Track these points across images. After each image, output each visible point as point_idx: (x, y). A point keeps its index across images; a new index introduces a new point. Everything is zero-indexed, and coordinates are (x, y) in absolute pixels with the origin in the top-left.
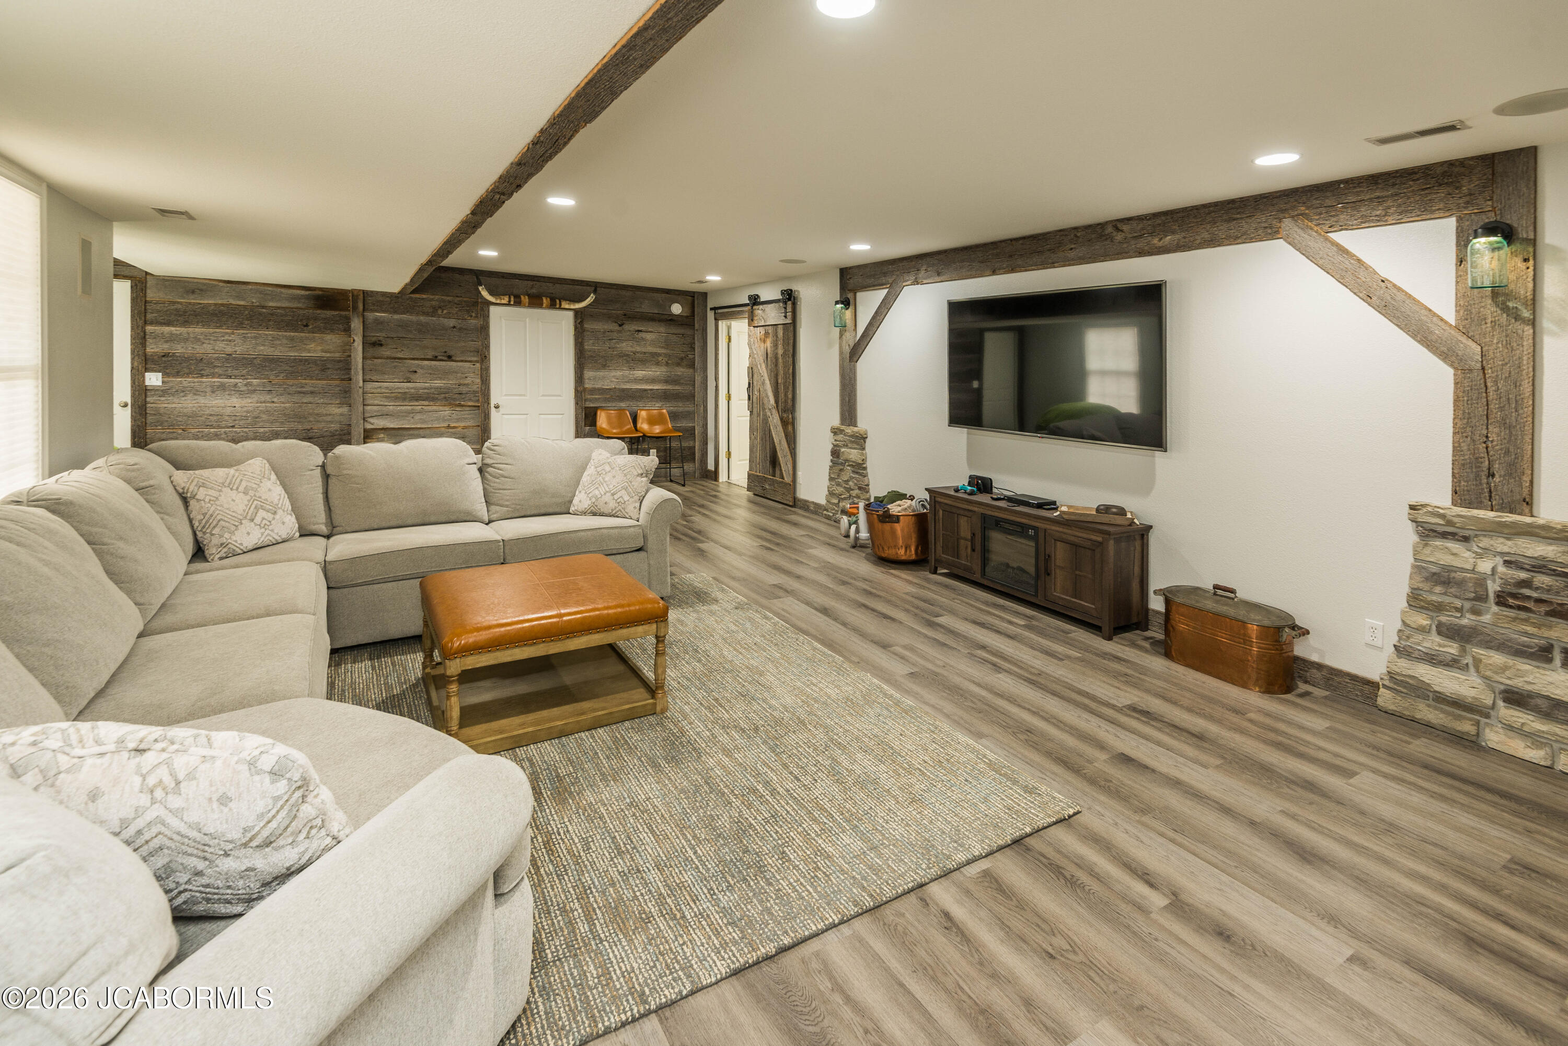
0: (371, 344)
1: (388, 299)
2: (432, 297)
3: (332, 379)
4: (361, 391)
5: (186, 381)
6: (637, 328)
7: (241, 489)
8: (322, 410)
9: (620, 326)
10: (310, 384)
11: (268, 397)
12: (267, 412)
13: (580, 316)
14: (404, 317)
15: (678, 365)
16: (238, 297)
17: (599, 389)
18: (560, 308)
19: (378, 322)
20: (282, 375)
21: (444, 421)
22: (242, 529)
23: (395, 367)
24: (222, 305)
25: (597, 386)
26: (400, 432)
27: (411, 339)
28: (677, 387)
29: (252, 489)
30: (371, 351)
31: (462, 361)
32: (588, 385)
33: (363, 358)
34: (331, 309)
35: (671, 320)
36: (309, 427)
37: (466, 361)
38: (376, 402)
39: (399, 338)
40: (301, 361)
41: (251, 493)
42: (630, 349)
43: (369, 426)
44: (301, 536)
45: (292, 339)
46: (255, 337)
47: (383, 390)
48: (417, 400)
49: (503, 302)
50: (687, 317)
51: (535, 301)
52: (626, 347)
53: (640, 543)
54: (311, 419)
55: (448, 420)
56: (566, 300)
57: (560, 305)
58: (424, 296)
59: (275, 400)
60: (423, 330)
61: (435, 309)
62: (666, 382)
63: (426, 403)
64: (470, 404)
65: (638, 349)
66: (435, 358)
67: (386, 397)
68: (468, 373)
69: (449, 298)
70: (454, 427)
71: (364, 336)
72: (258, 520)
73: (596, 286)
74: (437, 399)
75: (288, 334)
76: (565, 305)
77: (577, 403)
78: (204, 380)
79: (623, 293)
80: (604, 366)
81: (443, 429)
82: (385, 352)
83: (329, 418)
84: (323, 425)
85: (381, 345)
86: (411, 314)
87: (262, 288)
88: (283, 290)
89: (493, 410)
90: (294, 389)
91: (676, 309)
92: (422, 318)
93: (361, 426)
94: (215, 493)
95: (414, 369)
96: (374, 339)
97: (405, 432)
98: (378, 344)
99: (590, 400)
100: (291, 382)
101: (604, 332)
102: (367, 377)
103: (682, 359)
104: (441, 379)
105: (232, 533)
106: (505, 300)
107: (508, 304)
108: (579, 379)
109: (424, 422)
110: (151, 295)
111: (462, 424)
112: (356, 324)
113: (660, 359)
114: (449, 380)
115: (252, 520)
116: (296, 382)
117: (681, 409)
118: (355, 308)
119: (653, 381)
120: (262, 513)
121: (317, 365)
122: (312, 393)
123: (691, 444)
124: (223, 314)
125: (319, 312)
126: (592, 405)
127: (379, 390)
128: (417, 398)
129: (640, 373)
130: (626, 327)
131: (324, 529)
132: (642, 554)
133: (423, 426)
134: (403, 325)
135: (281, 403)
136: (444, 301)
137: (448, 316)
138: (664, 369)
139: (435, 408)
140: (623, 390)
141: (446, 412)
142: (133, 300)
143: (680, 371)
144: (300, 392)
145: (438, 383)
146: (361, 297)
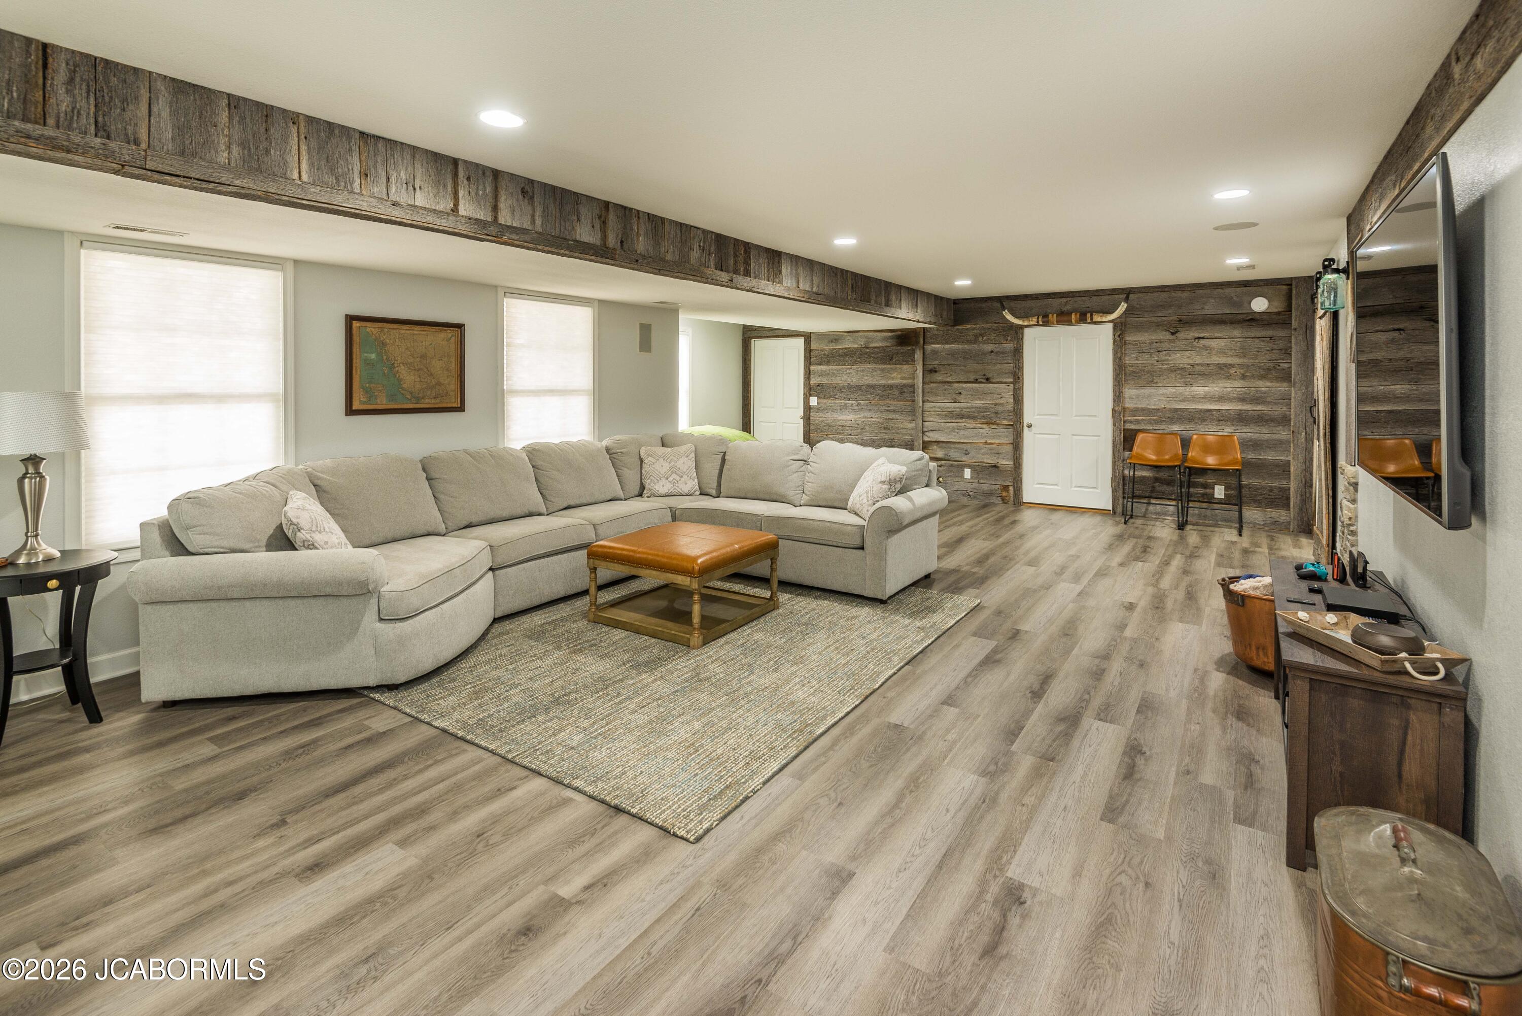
0: (929, 371)
1: (941, 332)
2: (974, 326)
3: (907, 400)
4: (921, 409)
5: (828, 402)
6: (1197, 335)
7: (668, 460)
8: (899, 425)
9: (1173, 334)
10: (895, 404)
11: (868, 414)
12: (869, 425)
13: (1120, 328)
14: (954, 346)
15: (1262, 377)
16: (854, 343)
17: (1143, 410)
18: (1092, 322)
19: (934, 352)
20: (877, 397)
21: (982, 437)
22: (661, 483)
23: (945, 390)
24: (846, 348)
25: (1140, 406)
26: (948, 445)
27: (957, 365)
28: (1259, 407)
29: (674, 461)
30: (929, 377)
31: (998, 383)
32: (1129, 404)
33: (923, 383)
34: (906, 345)
35: (1254, 320)
36: (892, 438)
37: (1002, 383)
38: (932, 419)
39: (949, 365)
40: (888, 386)
41: (673, 463)
42: (1185, 361)
43: (926, 439)
44: (700, 494)
45: (883, 370)
46: (863, 370)
47: (937, 410)
48: (961, 418)
49: (1031, 323)
50: (1278, 313)
51: (1064, 318)
52: (1181, 359)
53: (858, 542)
54: (894, 431)
55: (986, 437)
56: (1098, 312)
57: (1092, 319)
58: (969, 327)
59: (873, 416)
60: (967, 356)
61: (976, 336)
62: (1242, 400)
63: (968, 421)
64: (1005, 422)
65: (1198, 360)
66: (976, 381)
67: (939, 415)
68: (1003, 393)
69: (987, 326)
70: (991, 444)
71: (924, 365)
72: (670, 479)
73: (1127, 293)
74: (977, 417)
75: (880, 366)
76: (1097, 318)
77: (1114, 425)
78: (837, 401)
79: (1179, 294)
80: (1151, 383)
81: (981, 445)
82: (939, 377)
83: (904, 431)
84: (901, 436)
85: (936, 372)
86: (958, 343)
87: (866, 334)
88: (878, 334)
89: (1026, 429)
90: (883, 408)
91: (1260, 305)
92: (966, 346)
93: (921, 438)
94: (654, 460)
95: (960, 391)
96: (931, 367)
97: (952, 446)
98: (934, 371)
99: (1131, 422)
100: (882, 403)
101: (1151, 344)
102: (926, 399)
103: (1269, 369)
104: (980, 399)
105: (655, 484)
106: (1034, 321)
107: (1038, 325)
108: (1118, 397)
109: (968, 438)
110: (814, 345)
111: (997, 441)
112: (918, 355)
113: (1232, 371)
114: (986, 400)
115: (667, 479)
116: (885, 403)
117: (1266, 437)
118: (917, 343)
119: (1221, 399)
120: (674, 476)
121: (897, 389)
122: (894, 411)
123: (1284, 484)
124: (846, 354)
125: (899, 348)
126: (1133, 427)
127: (933, 409)
128: (961, 416)
129: (1199, 390)
130: (1181, 335)
131: (714, 492)
132: (860, 552)
133: (965, 441)
134: (952, 354)
135: (876, 417)
136: (983, 328)
137: (987, 342)
138: (1238, 384)
139: (975, 425)
140: (1176, 410)
141: (985, 430)
142: (805, 350)
143: (1264, 386)
144: (887, 411)
145: (978, 403)
146: (922, 333)
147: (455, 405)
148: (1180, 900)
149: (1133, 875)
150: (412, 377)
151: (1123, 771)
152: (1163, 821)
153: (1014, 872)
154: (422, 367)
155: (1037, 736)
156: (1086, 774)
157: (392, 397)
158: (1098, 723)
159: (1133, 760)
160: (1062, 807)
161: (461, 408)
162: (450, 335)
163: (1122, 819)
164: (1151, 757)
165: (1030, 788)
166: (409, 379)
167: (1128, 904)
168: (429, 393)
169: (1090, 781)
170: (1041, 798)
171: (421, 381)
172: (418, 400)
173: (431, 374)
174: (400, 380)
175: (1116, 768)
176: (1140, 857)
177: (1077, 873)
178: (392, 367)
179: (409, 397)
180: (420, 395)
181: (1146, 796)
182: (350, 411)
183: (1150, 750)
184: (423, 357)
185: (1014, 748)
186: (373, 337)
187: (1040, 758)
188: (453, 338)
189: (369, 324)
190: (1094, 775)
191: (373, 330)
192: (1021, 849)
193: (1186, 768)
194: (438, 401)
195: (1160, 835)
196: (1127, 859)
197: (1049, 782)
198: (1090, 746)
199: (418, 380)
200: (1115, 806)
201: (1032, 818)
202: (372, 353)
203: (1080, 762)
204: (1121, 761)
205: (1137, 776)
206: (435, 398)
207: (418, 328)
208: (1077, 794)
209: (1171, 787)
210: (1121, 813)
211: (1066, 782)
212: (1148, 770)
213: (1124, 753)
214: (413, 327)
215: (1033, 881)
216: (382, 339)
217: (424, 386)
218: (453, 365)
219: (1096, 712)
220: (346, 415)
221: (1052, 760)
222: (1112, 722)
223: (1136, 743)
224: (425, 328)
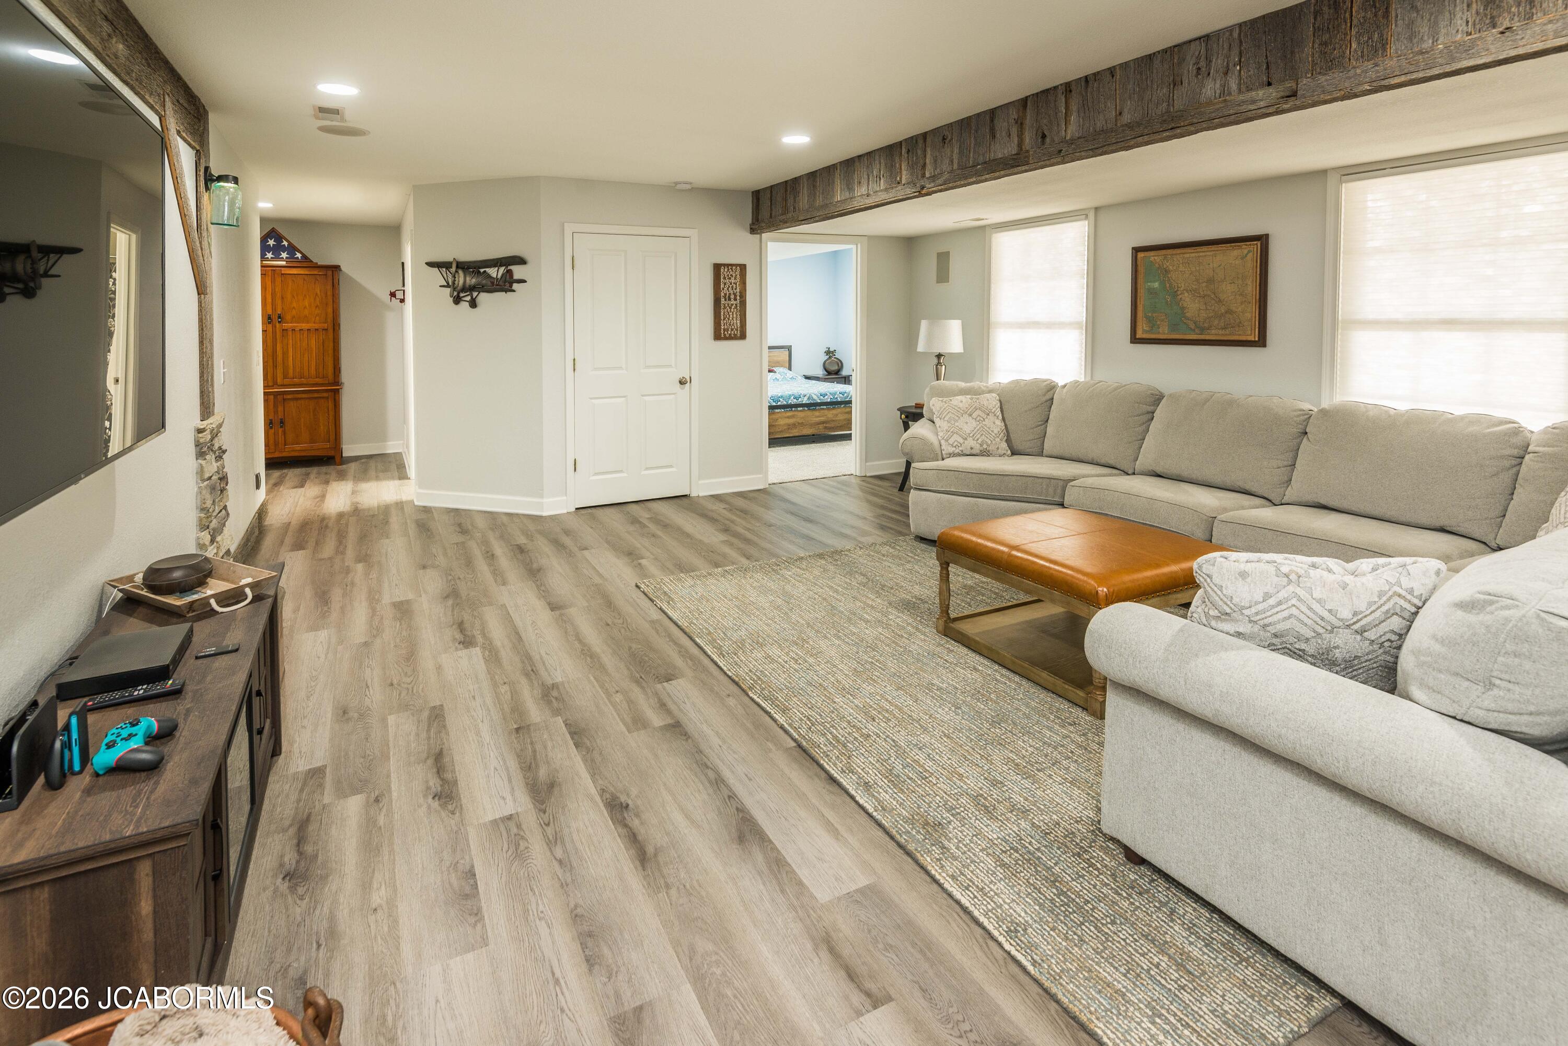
147: (1251, 338)
148: (368, 687)
149: (402, 685)
150: (1197, 305)
151: (446, 759)
152: (392, 731)
153: (477, 651)
154: (1209, 293)
155: (553, 747)
156: (478, 733)
157: (1174, 327)
158: (509, 809)
159: (442, 780)
160: (477, 698)
161: (1261, 342)
162: (1246, 251)
163: (426, 714)
164: (425, 796)
165: (512, 697)
166: (1193, 306)
167: (401, 670)
168: (1216, 322)
169: (471, 732)
170: (497, 695)
171: (1207, 309)
172: (1203, 330)
173: (1220, 301)
174: (1183, 308)
175: (455, 758)
176: (402, 697)
177: (439, 668)
178: (1175, 294)
179: (1193, 327)
180: (1206, 325)
181: (413, 745)
182: (1135, 340)
183: (429, 807)
184: (1211, 281)
185: (559, 720)
186: (1157, 265)
187: (529, 725)
188: (1251, 254)
189: (1152, 253)
190: (471, 739)
191: (1156, 258)
192: (482, 662)
193: (381, 805)
194: (1227, 332)
195: (391, 719)
196: (410, 691)
197: (502, 710)
198: (495, 769)
199: (1203, 307)
200: (437, 721)
201: (492, 680)
202: (1154, 282)
203: (492, 743)
204: (453, 771)
205: (430, 762)
206: (1224, 328)
207: (1205, 248)
208: (473, 713)
209: (392, 769)
210: (429, 718)
211: (488, 718)
212: (423, 775)
213: (456, 782)
214: (1199, 249)
215: (464, 653)
216: (1165, 266)
217: (1211, 315)
218: (1250, 288)
219: (524, 827)
220: (1131, 342)
221: (517, 730)
222: (495, 822)
223: (450, 807)
224: (1214, 247)
